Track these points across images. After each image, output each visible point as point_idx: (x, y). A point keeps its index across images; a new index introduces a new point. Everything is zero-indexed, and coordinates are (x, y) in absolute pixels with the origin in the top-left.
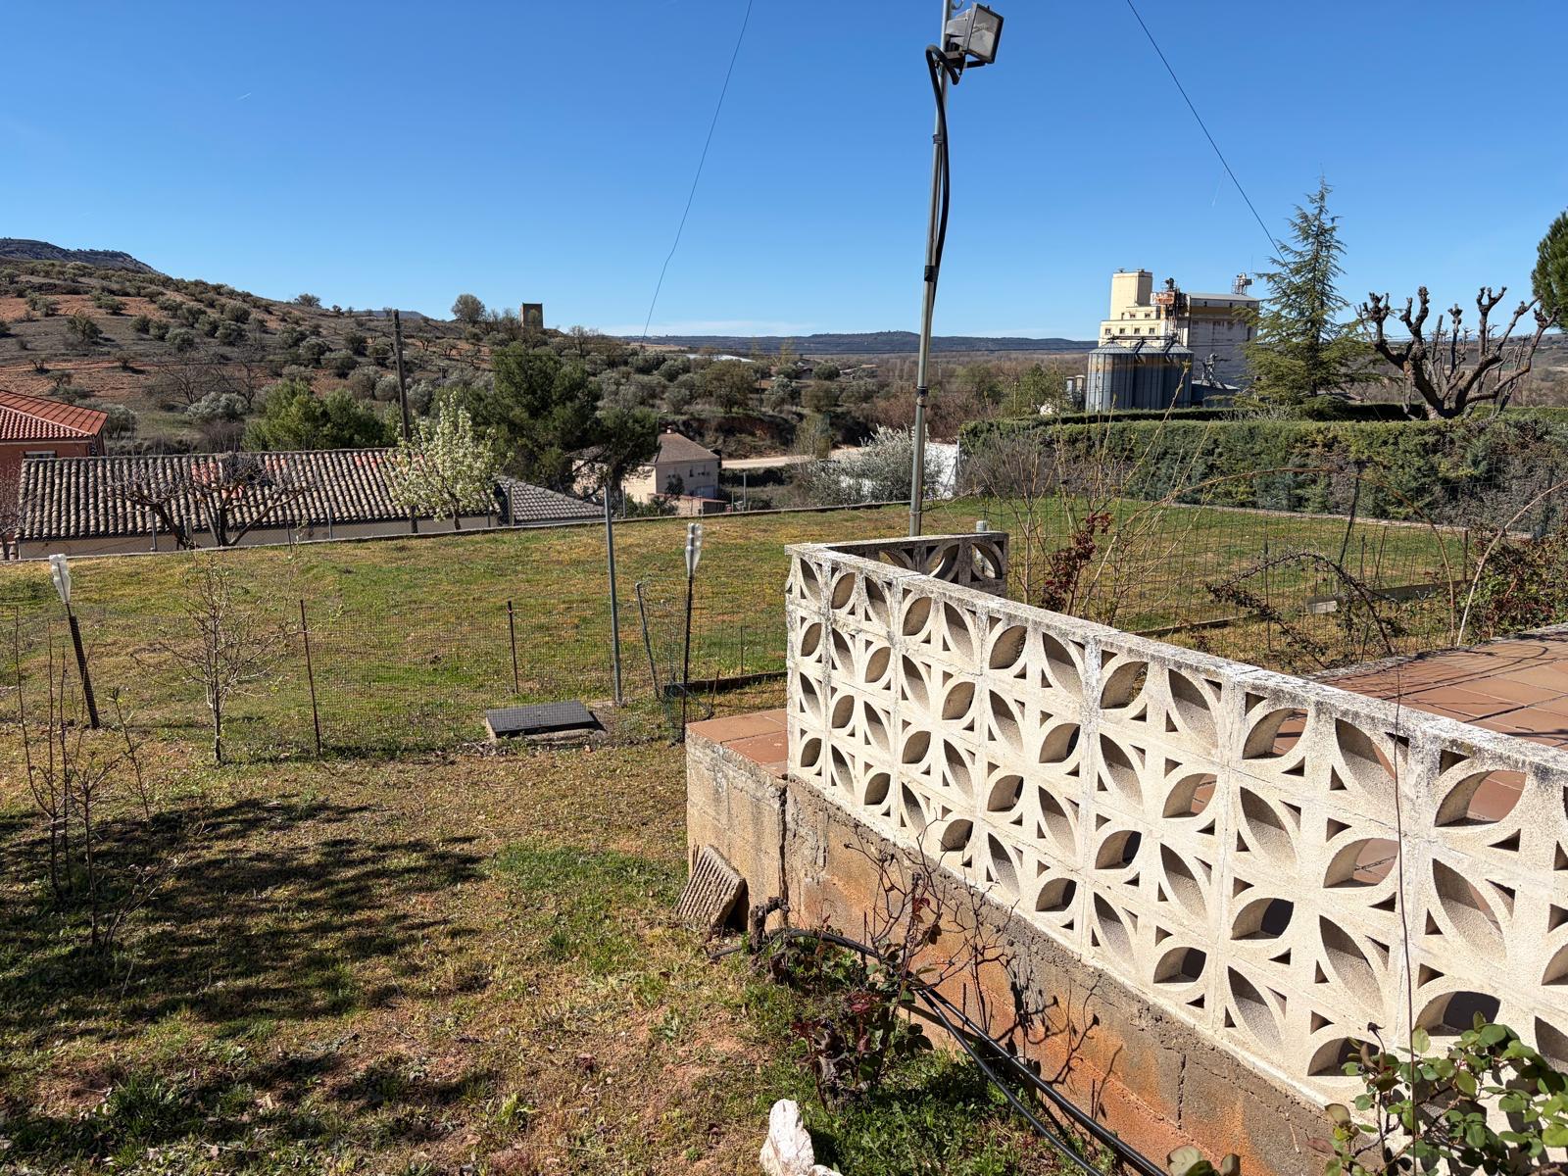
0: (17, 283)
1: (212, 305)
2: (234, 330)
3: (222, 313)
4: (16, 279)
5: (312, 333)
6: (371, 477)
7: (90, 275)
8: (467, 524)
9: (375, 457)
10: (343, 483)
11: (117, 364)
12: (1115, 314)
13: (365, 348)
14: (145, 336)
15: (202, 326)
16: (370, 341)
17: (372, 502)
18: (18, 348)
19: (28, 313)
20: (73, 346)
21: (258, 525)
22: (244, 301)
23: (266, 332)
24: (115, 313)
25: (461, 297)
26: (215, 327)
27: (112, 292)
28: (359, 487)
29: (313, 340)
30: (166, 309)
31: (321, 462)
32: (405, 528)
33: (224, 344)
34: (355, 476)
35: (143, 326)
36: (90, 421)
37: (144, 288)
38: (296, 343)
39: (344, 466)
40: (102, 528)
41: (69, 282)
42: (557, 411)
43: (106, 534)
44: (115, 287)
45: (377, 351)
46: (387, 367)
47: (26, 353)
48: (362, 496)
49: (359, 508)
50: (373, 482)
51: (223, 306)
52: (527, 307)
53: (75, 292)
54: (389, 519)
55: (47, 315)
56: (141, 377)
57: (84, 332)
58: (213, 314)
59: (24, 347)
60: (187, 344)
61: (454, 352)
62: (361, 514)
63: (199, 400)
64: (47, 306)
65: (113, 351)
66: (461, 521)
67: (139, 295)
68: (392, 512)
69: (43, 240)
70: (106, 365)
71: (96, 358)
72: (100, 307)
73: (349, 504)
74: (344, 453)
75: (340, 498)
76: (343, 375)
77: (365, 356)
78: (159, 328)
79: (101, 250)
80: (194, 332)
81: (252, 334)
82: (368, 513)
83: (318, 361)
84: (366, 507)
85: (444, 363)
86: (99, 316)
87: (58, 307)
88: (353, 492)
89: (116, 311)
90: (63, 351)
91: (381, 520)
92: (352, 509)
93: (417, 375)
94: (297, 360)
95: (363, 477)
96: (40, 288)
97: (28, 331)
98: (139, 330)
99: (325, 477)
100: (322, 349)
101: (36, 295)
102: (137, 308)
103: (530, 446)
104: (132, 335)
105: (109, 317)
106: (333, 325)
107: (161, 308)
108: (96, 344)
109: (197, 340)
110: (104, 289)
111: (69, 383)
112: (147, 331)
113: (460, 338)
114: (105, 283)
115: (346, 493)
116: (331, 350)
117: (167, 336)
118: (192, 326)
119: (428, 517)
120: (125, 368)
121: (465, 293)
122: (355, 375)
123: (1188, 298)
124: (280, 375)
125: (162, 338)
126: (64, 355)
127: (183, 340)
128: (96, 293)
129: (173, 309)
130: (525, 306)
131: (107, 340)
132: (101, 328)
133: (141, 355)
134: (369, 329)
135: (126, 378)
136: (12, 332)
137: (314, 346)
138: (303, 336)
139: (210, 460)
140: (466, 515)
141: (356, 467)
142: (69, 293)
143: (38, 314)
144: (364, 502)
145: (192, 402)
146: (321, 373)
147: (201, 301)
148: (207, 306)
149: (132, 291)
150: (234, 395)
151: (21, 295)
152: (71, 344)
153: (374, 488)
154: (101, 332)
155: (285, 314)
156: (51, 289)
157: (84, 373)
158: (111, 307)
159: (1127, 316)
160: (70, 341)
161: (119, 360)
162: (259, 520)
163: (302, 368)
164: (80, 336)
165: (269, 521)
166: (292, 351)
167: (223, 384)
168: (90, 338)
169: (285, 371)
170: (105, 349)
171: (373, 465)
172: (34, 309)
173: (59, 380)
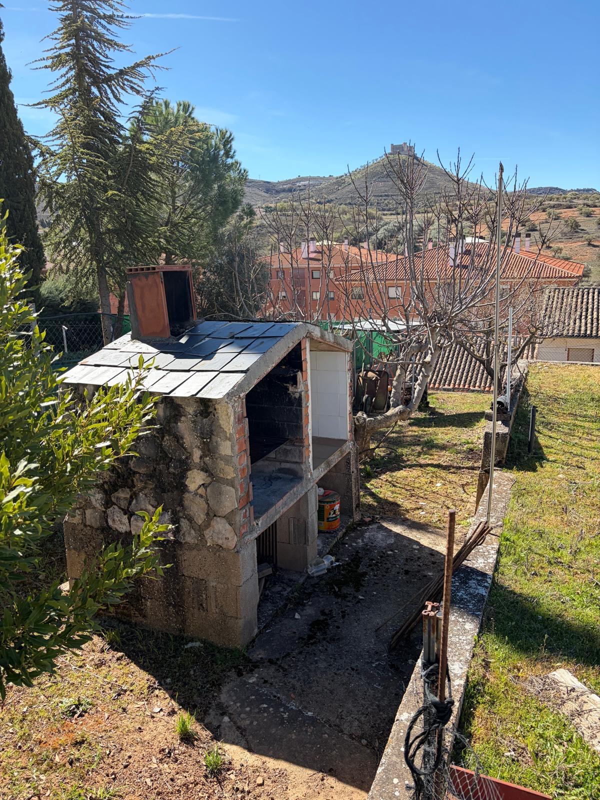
0: (543, 206)
7: (578, 198)
11: (586, 243)
18: (538, 237)
19: (546, 220)
20: (565, 234)
27: (588, 206)
36: (577, 269)
40: (588, 332)
41: (568, 203)
43: (590, 336)
44: (590, 202)
53: (570, 207)
55: (555, 220)
56: (597, 249)
57: (572, 227)
59: (541, 237)
64: (556, 215)
65: (585, 236)
69: (556, 186)
70: (580, 244)
71: (575, 240)
72: (581, 214)
86: (580, 218)
87: (561, 215)
89: (589, 215)
90: (560, 237)
96: (553, 207)
97: (545, 228)
101: (551, 210)
104: (595, 227)
105: (585, 218)
108: (577, 232)
110: (584, 204)
111: (561, 253)
114: (586, 202)
120: (589, 244)
126: (560, 239)
128: (580, 207)
131: (582, 230)
132: (580, 224)
135: (590, 250)
136: (537, 228)
142: (567, 208)
143: (551, 219)
151: (544, 211)
154: (580, 226)
156: (559, 206)
157: (568, 247)
158: (587, 213)
160: (564, 231)
161: (587, 240)
164: (569, 229)
168: (574, 229)
170: (581, 235)
172: (549, 217)
173: (556, 252)
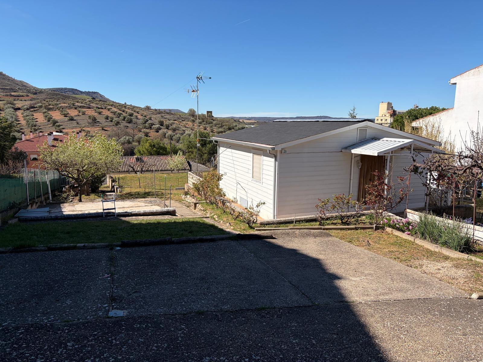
0: (75, 105)
1: (124, 111)
2: (130, 119)
3: (126, 114)
4: (75, 104)
5: (149, 119)
6: (164, 162)
7: (93, 103)
8: (180, 171)
9: (165, 157)
10: (159, 163)
11: (101, 128)
12: (380, 115)
13: (163, 124)
14: (107, 120)
15: (121, 118)
16: (164, 122)
17: (164, 167)
18: (76, 123)
19: (78, 114)
21: (147, 171)
22: (132, 110)
23: (137, 119)
24: (99, 114)
25: (190, 109)
26: (125, 118)
27: (99, 108)
28: (162, 163)
29: (150, 122)
30: (112, 113)
31: (154, 158)
32: (170, 172)
33: (127, 122)
34: (161, 161)
35: (107, 118)
37: (107, 107)
38: (145, 123)
39: (159, 159)
41: (88, 105)
42: (208, 145)
44: (100, 107)
45: (166, 125)
46: (169, 129)
47: (78, 125)
48: (162, 165)
49: (162, 168)
50: (165, 163)
51: (127, 112)
52: (208, 112)
53: (90, 108)
54: (168, 170)
55: (83, 114)
56: (107, 132)
58: (124, 114)
59: (78, 124)
60: (118, 123)
61: (187, 125)
62: (162, 169)
63: (121, 138)
64: (83, 112)
65: (100, 125)
66: (179, 171)
67: (105, 109)
68: (168, 169)
70: (98, 129)
71: (96, 127)
72: (96, 112)
73: (160, 167)
74: (159, 156)
75: (158, 166)
76: (158, 132)
77: (163, 126)
78: (111, 118)
79: (91, 91)
80: (119, 119)
81: (134, 120)
82: (163, 169)
83: (151, 128)
84: (163, 168)
85: (184, 129)
86: (96, 115)
87: (86, 112)
88: (161, 164)
89: (100, 113)
90: (88, 125)
91: (166, 170)
92: (160, 168)
93: (177, 132)
94: (145, 128)
95: (163, 162)
96: (80, 107)
97: (78, 119)
98: (106, 119)
99: (155, 161)
100: (152, 124)
101: (80, 109)
102: (106, 113)
103: (201, 153)
104: (104, 120)
105: (98, 115)
106: (155, 117)
107: (111, 113)
108: (95, 123)
109: (120, 122)
111: (89, 133)
112: (108, 119)
113: (189, 121)
114: (97, 106)
115: (159, 165)
116: (154, 125)
117: (113, 121)
118: (119, 117)
119: (174, 170)
120: (103, 129)
121: (191, 108)
122: (160, 132)
123: (397, 112)
124: (141, 131)
125: (111, 121)
126: (88, 126)
127: (117, 122)
128: (95, 108)
129: (114, 113)
130: (207, 112)
131: (98, 122)
133: (106, 126)
134: (164, 118)
135: (104, 132)
136: (74, 119)
137: (150, 124)
138: (147, 121)
139: (133, 157)
140: (179, 170)
141: (161, 159)
142: (88, 108)
143: (80, 114)
144: (163, 166)
145: (119, 139)
146: (152, 130)
147: (121, 110)
148: (122, 112)
149: (104, 108)
150: (130, 137)
151: (76, 109)
152: (89, 123)
153: (165, 164)
154: (97, 119)
155: (142, 114)
156: (83, 107)
157: (93, 131)
158: (99, 112)
159: (384, 116)
160: (89, 122)
161: (101, 127)
162: (147, 170)
163: (147, 130)
164: (92, 120)
165: (149, 170)
166: (144, 125)
167: (127, 134)
168: (94, 121)
169: (142, 130)
170: (98, 124)
171: (165, 159)
172: (79, 113)
173: (87, 132)
